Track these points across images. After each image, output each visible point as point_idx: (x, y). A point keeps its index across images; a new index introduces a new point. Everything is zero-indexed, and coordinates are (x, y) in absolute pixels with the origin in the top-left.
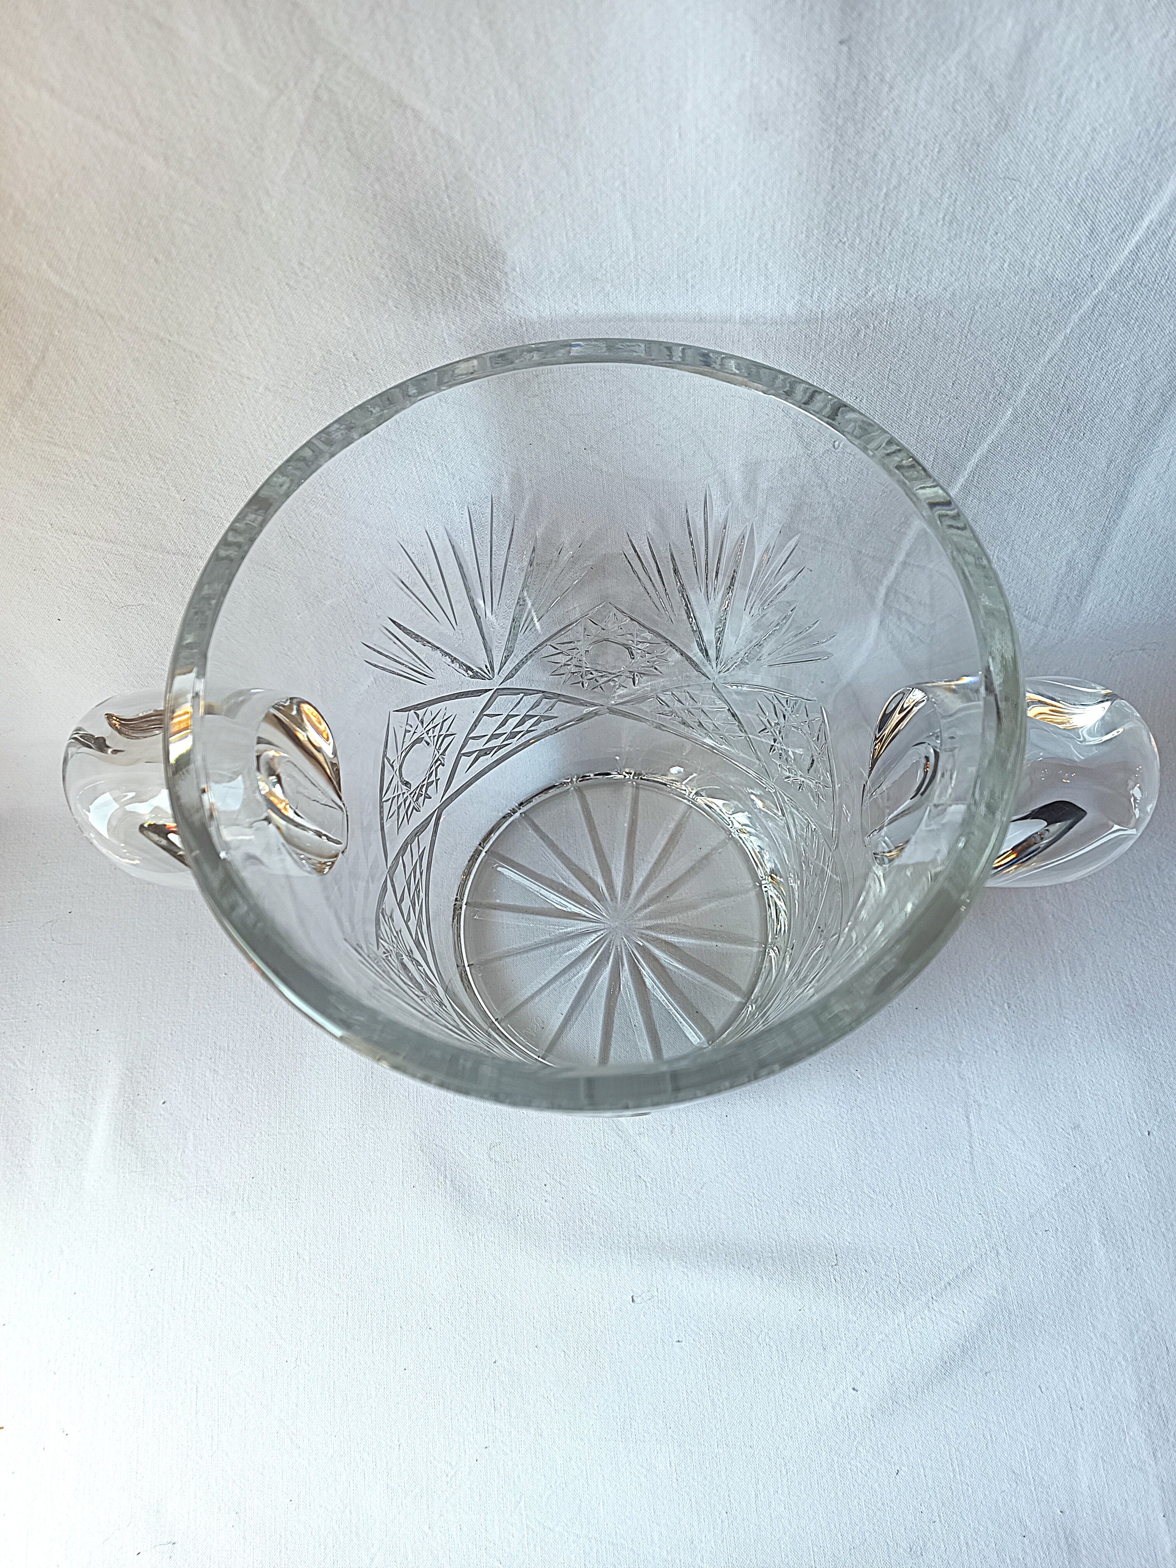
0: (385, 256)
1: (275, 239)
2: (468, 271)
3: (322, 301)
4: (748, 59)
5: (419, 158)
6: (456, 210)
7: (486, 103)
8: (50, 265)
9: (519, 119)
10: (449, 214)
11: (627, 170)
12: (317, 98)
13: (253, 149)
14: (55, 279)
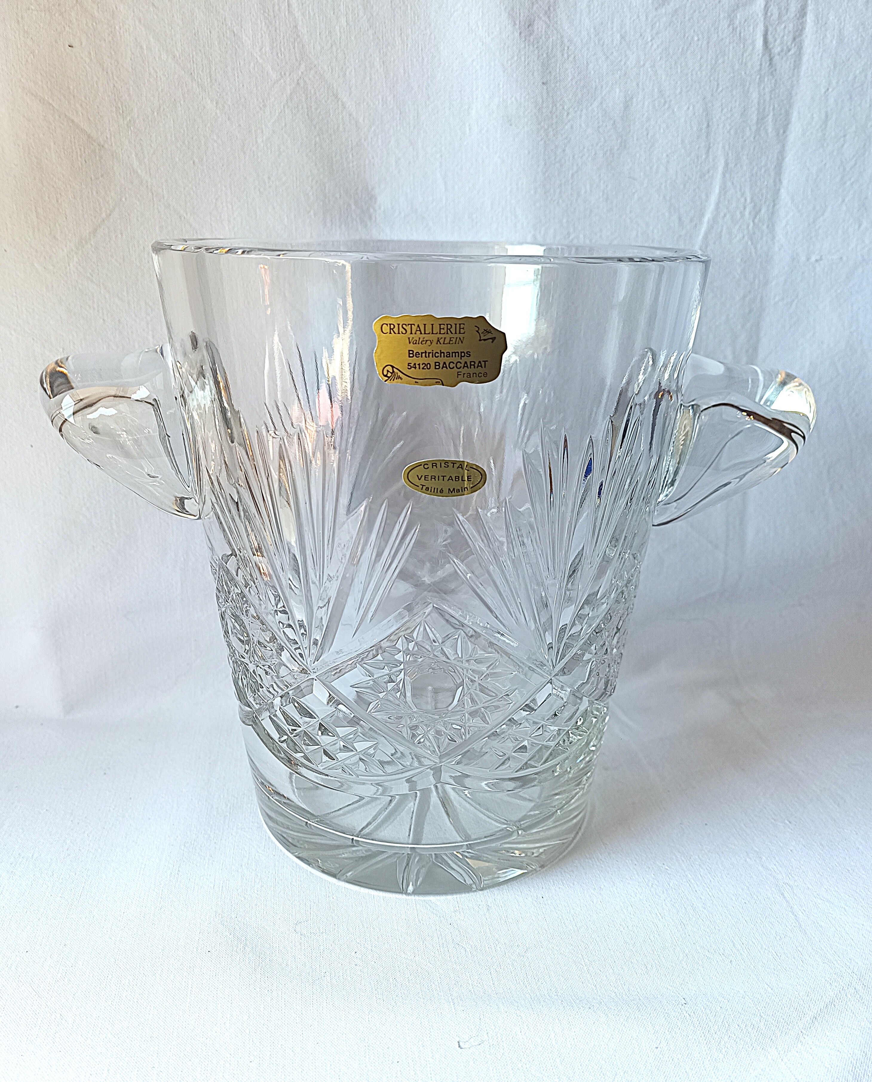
0: (314, 181)
1: (259, 160)
2: (356, 203)
3: (275, 204)
4: (501, 86)
5: (341, 128)
6: (355, 163)
7: (377, 103)
8: (136, 155)
9: (392, 114)
10: (351, 165)
11: (443, 148)
12: (298, 84)
13: (261, 106)
14: (136, 164)
